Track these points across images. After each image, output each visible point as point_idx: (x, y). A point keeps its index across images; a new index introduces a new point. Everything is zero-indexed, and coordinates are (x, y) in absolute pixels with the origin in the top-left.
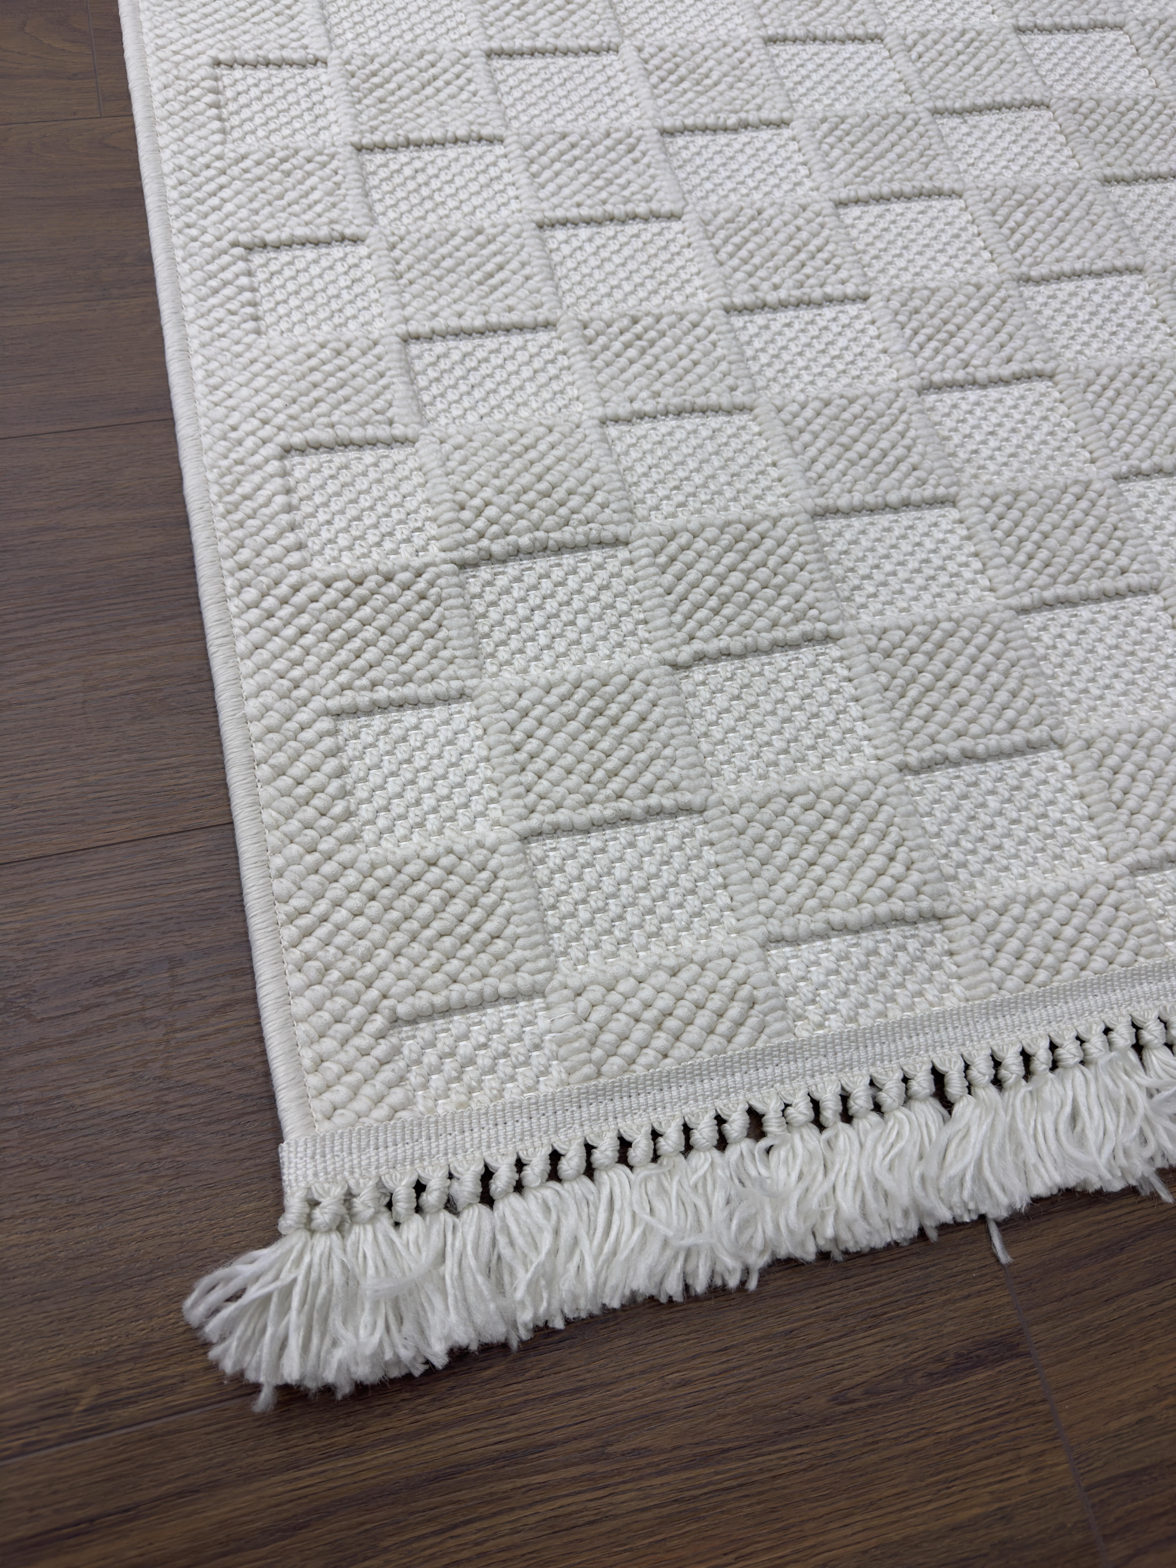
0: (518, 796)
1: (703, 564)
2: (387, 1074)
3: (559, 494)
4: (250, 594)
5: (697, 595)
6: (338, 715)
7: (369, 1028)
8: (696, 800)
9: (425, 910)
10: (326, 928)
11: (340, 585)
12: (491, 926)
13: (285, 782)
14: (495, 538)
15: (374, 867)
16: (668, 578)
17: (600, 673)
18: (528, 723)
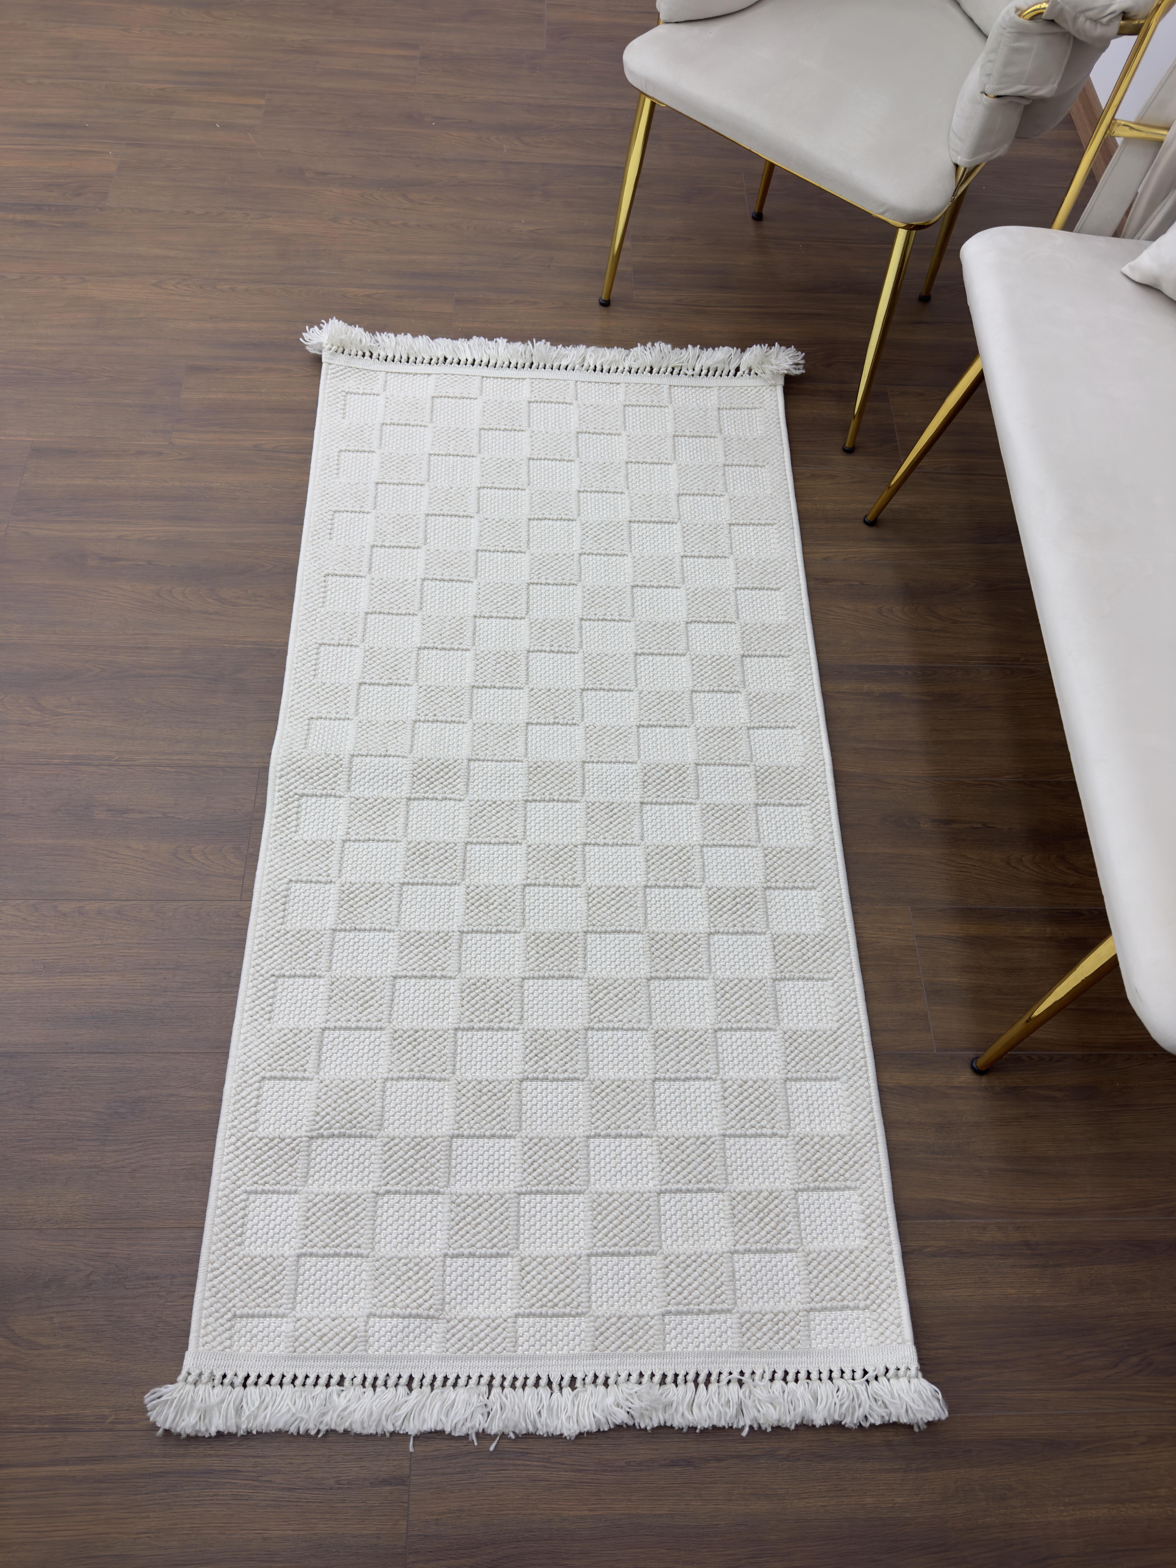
0: (302, 1239)
1: (401, 1153)
2: (227, 1335)
3: (355, 1114)
4: (233, 1139)
5: (394, 1166)
6: (251, 1193)
7: (226, 1317)
8: (365, 1253)
9: (256, 1277)
10: (223, 1276)
11: (264, 1141)
12: (276, 1288)
13: (224, 1217)
14: (327, 1129)
15: (244, 1257)
16: (386, 1156)
17: (348, 1193)
18: (315, 1209)
